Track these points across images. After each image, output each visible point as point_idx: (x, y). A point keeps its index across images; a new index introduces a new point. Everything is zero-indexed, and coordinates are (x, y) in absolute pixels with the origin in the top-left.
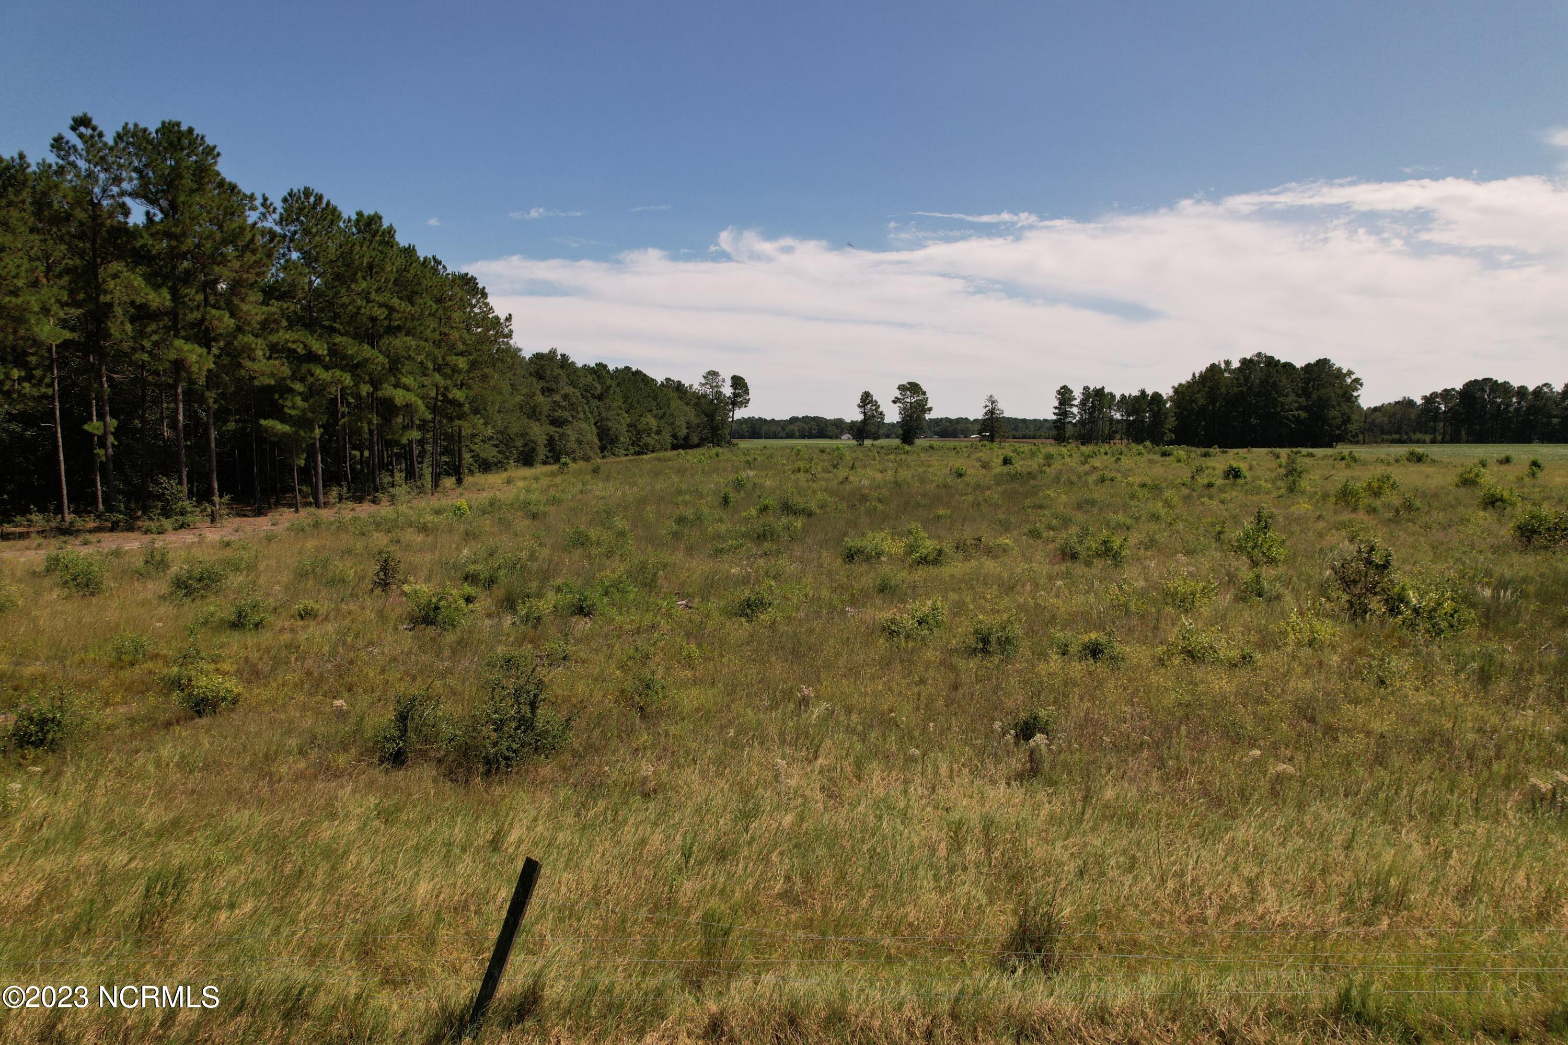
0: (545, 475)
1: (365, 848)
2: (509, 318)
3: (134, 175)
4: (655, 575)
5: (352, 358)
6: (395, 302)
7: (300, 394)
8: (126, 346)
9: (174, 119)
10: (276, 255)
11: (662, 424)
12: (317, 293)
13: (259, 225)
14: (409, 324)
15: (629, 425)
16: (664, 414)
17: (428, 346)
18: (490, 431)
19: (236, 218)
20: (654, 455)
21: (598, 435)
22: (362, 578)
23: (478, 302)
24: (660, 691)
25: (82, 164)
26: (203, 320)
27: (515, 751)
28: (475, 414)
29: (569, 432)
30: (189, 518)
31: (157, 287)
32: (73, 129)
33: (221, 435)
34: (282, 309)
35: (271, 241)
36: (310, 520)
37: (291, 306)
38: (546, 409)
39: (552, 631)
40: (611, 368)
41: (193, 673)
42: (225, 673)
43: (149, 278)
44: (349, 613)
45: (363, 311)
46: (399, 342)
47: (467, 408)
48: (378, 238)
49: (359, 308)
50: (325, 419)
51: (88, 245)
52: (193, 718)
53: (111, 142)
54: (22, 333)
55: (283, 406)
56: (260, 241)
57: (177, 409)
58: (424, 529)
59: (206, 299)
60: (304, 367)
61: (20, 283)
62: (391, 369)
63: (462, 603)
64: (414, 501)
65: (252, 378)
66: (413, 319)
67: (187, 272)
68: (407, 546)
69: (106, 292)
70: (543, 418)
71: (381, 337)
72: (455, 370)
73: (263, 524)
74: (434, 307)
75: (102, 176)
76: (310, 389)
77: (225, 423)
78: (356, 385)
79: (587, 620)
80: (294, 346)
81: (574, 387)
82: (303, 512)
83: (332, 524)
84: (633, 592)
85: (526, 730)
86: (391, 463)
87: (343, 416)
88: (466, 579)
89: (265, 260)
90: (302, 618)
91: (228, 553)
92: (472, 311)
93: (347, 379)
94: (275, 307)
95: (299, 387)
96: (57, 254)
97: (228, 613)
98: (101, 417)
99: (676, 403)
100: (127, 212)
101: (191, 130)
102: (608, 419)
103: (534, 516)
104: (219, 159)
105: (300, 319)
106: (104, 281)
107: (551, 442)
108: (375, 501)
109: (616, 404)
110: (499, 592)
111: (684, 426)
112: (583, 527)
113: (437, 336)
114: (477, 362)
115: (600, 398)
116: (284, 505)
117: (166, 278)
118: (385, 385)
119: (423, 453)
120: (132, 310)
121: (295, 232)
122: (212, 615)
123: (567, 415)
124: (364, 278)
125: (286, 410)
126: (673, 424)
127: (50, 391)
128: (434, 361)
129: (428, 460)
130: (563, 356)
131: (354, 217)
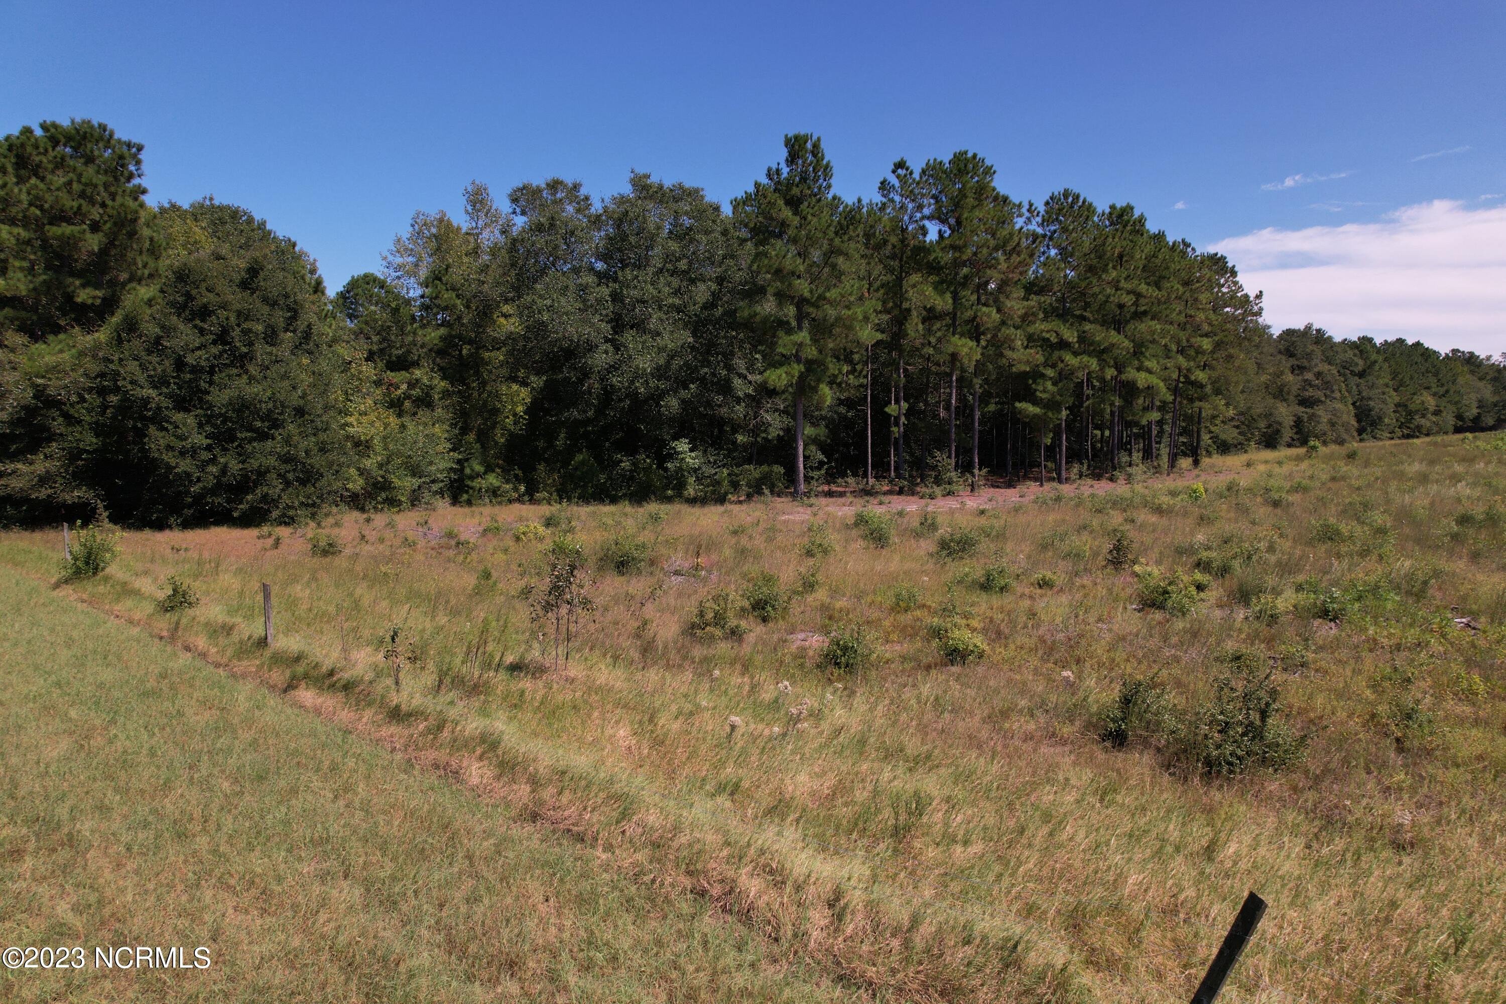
0: (1289, 459)
1: (1080, 822)
2: (1259, 296)
3: (932, 201)
4: (1425, 583)
5: (1099, 344)
6: (1143, 288)
7: (1051, 378)
8: (918, 343)
9: (963, 149)
10: (1037, 254)
11: (1443, 403)
12: (1070, 285)
13: (1025, 229)
14: (1155, 308)
15: (1397, 405)
16: (1447, 391)
17: (1173, 329)
18: (1231, 412)
19: (1006, 226)
20: (1427, 439)
21: (1356, 415)
22: (1096, 554)
23: (1226, 281)
24: (1425, 724)
25: (897, 198)
26: (975, 317)
27: (1239, 758)
28: (1217, 395)
29: (1320, 413)
30: (954, 487)
31: (942, 293)
32: (894, 172)
33: (983, 415)
34: (1039, 303)
35: (1034, 242)
36: (1052, 495)
37: (1048, 299)
38: (1294, 389)
39: (1290, 632)
40: (1378, 341)
41: (949, 625)
42: (974, 630)
43: (936, 286)
44: (1083, 586)
45: (1112, 298)
46: (1143, 327)
47: (1208, 389)
48: (1129, 228)
49: (1109, 296)
50: (1071, 401)
51: (897, 263)
52: (946, 665)
53: (918, 179)
54: (851, 337)
55: (1036, 390)
56: (1024, 243)
57: (950, 394)
58: (1159, 510)
59: (979, 299)
60: (1056, 354)
61: (852, 299)
62: (1135, 353)
63: (1193, 590)
64: (1150, 481)
65: (1010, 366)
66: (1159, 303)
67: (966, 277)
68: (1141, 526)
69: (907, 299)
70: (1291, 398)
71: (1127, 322)
72: (1199, 351)
73: (1011, 496)
74: (1181, 289)
75: (910, 206)
76: (1060, 374)
77: (987, 405)
78: (1102, 369)
79: (1332, 624)
80: (1048, 336)
81: (1330, 364)
82: (1047, 486)
83: (1071, 499)
84: (1393, 599)
85: (1254, 738)
86: (1130, 443)
87: (1088, 398)
88: (1198, 565)
89: (1028, 260)
90: (1040, 587)
91: (983, 521)
92: (1219, 291)
93: (1094, 364)
94: (1034, 301)
95: (1050, 372)
96: (876, 273)
97: (978, 574)
98: (897, 402)
99: (1465, 379)
100: (924, 231)
101: (975, 156)
102: (1370, 399)
103: (1276, 504)
104: (995, 176)
105: (1055, 310)
106: (906, 291)
107: (1298, 423)
108: (1112, 479)
109: (1381, 381)
110: (1232, 582)
111: (1474, 405)
112: (1332, 520)
113: (1182, 318)
114: (1222, 342)
115: (1361, 375)
116: (1030, 479)
117: (950, 284)
118: (1129, 369)
119: (1161, 433)
120: (924, 313)
121: (1055, 231)
122: (967, 575)
123: (1319, 394)
124: (1114, 268)
125: (1038, 394)
126: (1456, 403)
127: (865, 381)
128: (1178, 343)
129: (1166, 440)
130: (1318, 331)
131: (1107, 210)
